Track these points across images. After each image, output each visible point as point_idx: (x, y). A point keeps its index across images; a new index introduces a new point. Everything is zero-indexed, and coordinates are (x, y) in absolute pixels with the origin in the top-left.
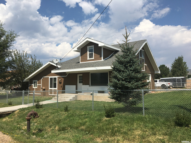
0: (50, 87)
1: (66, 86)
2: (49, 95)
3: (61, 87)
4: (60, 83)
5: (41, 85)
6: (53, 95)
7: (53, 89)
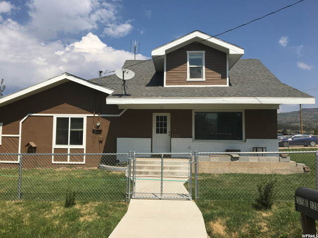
0: (57, 143)
1: (120, 141)
2: (53, 162)
3: (101, 142)
4: (97, 131)
5: (20, 135)
6: (68, 162)
7: (69, 147)
